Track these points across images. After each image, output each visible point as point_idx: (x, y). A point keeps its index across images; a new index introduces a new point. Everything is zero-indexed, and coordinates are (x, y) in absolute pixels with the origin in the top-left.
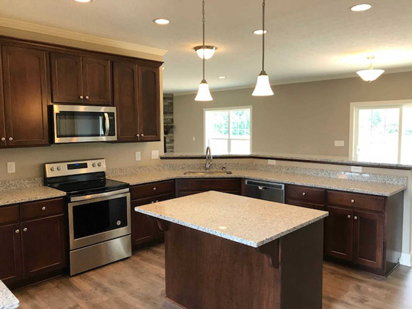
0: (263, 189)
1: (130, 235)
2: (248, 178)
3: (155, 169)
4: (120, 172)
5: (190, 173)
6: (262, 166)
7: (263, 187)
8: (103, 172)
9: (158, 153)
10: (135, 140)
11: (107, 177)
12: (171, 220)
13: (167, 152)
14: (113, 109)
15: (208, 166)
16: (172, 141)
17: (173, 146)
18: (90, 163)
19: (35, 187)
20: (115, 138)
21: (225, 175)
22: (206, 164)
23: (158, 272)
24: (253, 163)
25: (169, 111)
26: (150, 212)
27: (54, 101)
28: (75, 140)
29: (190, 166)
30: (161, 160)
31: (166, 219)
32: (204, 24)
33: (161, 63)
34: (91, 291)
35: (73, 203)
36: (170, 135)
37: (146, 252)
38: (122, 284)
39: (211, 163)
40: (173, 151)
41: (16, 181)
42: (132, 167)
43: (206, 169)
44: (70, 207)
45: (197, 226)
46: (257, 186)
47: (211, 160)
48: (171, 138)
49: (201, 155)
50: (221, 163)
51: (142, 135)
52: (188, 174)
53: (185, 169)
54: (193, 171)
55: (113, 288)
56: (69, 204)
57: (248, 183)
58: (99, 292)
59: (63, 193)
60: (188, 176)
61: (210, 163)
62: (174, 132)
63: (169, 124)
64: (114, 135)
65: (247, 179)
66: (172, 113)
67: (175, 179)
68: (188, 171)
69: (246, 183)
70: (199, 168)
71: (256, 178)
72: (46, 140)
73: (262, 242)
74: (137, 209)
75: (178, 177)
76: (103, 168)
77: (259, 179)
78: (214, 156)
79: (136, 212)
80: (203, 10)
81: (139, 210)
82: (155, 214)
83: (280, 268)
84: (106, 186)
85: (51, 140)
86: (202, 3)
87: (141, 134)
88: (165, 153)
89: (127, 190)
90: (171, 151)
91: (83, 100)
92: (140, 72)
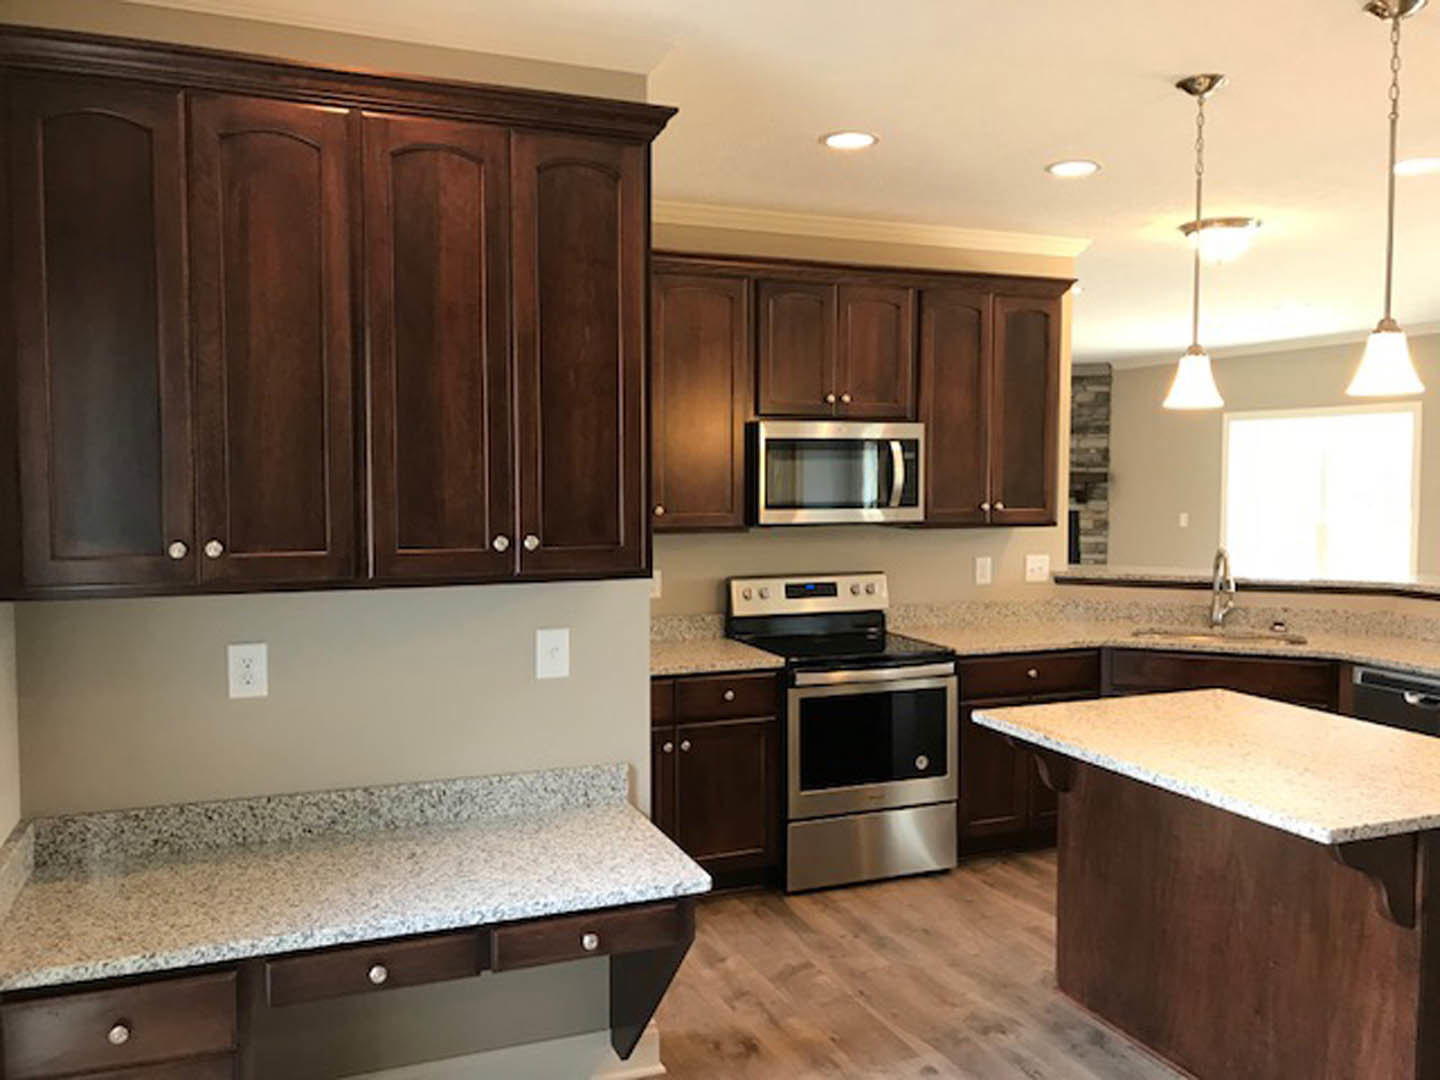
0: (1423, 706)
1: (954, 805)
2: (1363, 661)
3: (1036, 613)
4: (927, 616)
5: (1156, 633)
6: (1429, 625)
7: (1423, 696)
8: (879, 613)
9: (1047, 563)
10: (976, 520)
11: (889, 628)
12: (1077, 754)
13: (1082, 561)
14: (915, 431)
15: (1218, 615)
16: (1103, 526)
17: (1105, 544)
18: (844, 584)
19: (703, 638)
20: (917, 514)
21: (1281, 648)
22: (1211, 609)
23: (1035, 923)
24: (1392, 614)
25: (1093, 420)
26: (1015, 726)
27: (762, 411)
28: (802, 516)
29: (1156, 612)
30: (1054, 586)
31: (1063, 750)
32: (1199, 182)
33: (1067, 284)
34: (842, 937)
35: (801, 690)
36: (1093, 505)
37: (999, 864)
38: (929, 936)
39: (1231, 604)
40: (1104, 562)
41: (663, 620)
42: (963, 603)
43: (1213, 624)
44: (794, 697)
45: (1153, 774)
46: (1401, 691)
47: (1231, 594)
48: (1097, 517)
49: (1196, 577)
50: (1266, 606)
51: (1000, 506)
52: (1147, 636)
53: (1137, 619)
54: (1165, 627)
55: (899, 939)
56: (791, 692)
57: (1363, 680)
58: (861, 944)
59: (777, 661)
60: (1143, 642)
61: (1225, 606)
62: (1111, 494)
63: (1094, 466)
64: (916, 504)
65: (1361, 665)
66: (1104, 429)
67: (1099, 649)
68: (1147, 627)
69: (1358, 680)
70: (1186, 621)
71: (1397, 663)
72: (738, 517)
73: (1350, 833)
74: (978, 717)
75: (1110, 644)
76: (879, 601)
77: (1408, 669)
78: (1240, 582)
79: (976, 724)
80: (1200, 137)
81: (985, 719)
82: (1031, 735)
83: (1418, 928)
84: (888, 651)
85: (751, 518)
86: (1198, 118)
87: (996, 503)
88: (1073, 566)
89: (950, 667)
90: (1097, 562)
91: (834, 407)
92: (998, 314)
